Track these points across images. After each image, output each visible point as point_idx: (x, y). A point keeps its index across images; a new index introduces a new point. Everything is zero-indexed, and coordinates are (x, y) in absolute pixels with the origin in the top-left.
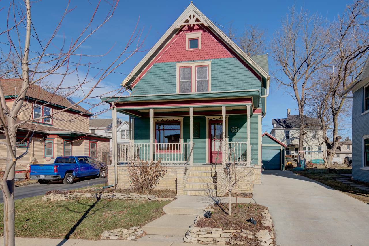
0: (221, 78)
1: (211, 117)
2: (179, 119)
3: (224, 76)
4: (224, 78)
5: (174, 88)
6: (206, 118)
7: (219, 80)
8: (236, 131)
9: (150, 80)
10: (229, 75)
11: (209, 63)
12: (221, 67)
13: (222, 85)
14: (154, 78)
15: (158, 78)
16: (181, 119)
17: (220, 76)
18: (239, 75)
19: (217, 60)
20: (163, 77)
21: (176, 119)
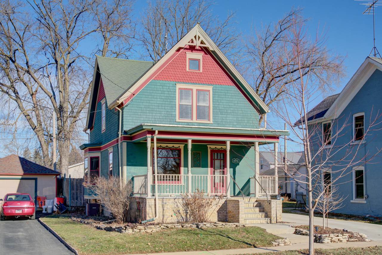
0: (223, 106)
1: (213, 147)
2: (179, 146)
3: (225, 104)
4: (225, 106)
5: (174, 111)
6: (208, 147)
7: (221, 108)
8: (237, 162)
9: (145, 99)
10: (230, 104)
11: (210, 88)
12: (222, 94)
13: (224, 113)
14: (150, 97)
15: (155, 97)
16: (182, 146)
17: (221, 104)
18: (239, 105)
19: (218, 86)
20: (161, 97)
21: (176, 146)
